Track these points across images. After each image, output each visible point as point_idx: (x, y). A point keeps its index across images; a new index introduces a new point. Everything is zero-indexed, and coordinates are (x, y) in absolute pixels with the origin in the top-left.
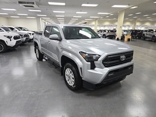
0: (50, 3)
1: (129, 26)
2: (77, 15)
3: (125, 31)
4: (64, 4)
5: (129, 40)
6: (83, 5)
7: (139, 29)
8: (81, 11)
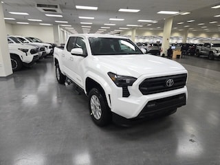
0: (78, 7)
1: (178, 38)
2: (110, 22)
3: (172, 45)
4: (96, 8)
5: (178, 57)
6: (121, 10)
7: (192, 42)
8: (116, 18)
